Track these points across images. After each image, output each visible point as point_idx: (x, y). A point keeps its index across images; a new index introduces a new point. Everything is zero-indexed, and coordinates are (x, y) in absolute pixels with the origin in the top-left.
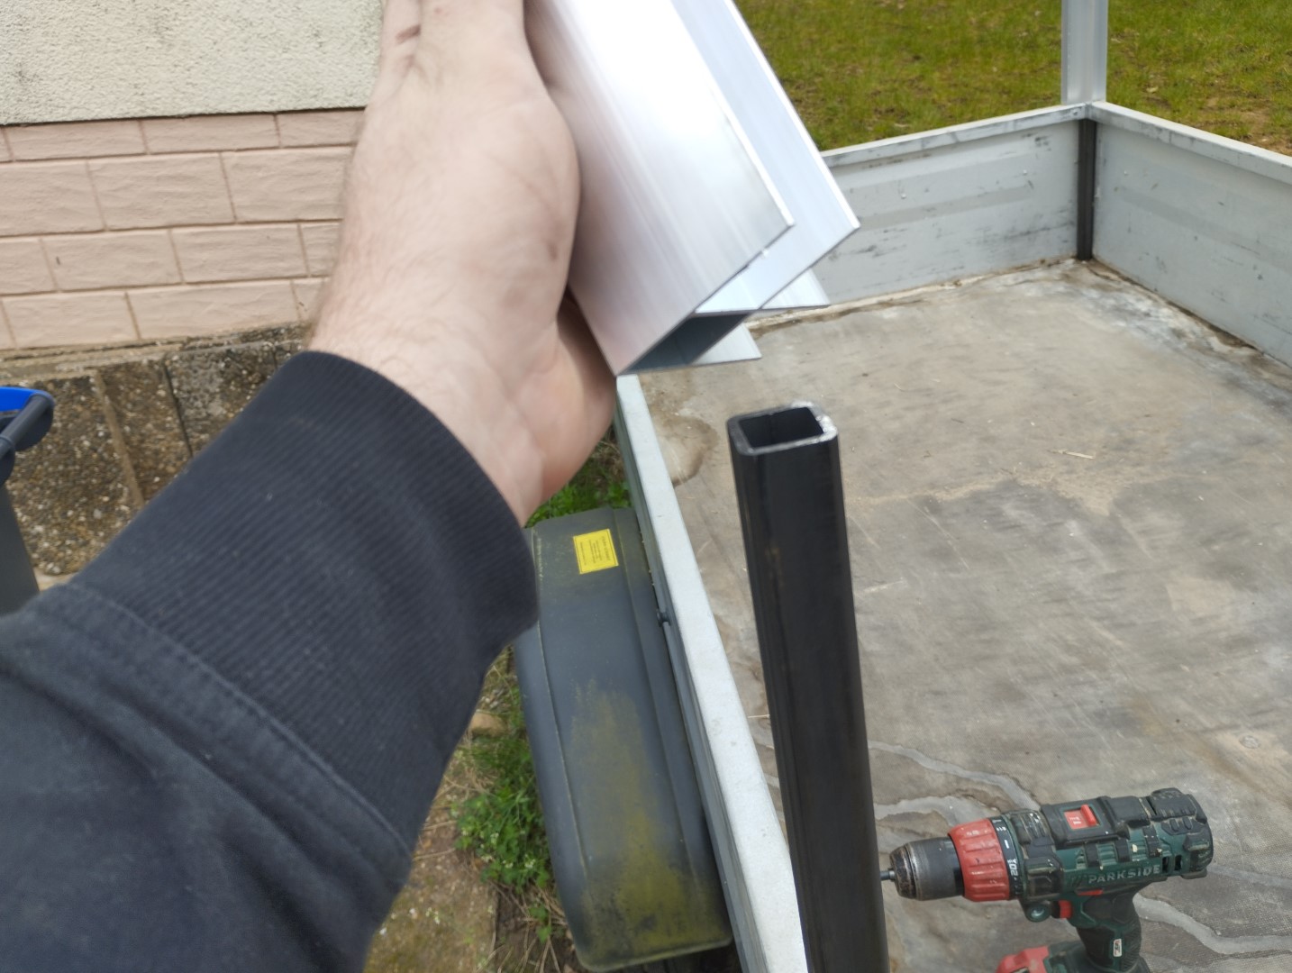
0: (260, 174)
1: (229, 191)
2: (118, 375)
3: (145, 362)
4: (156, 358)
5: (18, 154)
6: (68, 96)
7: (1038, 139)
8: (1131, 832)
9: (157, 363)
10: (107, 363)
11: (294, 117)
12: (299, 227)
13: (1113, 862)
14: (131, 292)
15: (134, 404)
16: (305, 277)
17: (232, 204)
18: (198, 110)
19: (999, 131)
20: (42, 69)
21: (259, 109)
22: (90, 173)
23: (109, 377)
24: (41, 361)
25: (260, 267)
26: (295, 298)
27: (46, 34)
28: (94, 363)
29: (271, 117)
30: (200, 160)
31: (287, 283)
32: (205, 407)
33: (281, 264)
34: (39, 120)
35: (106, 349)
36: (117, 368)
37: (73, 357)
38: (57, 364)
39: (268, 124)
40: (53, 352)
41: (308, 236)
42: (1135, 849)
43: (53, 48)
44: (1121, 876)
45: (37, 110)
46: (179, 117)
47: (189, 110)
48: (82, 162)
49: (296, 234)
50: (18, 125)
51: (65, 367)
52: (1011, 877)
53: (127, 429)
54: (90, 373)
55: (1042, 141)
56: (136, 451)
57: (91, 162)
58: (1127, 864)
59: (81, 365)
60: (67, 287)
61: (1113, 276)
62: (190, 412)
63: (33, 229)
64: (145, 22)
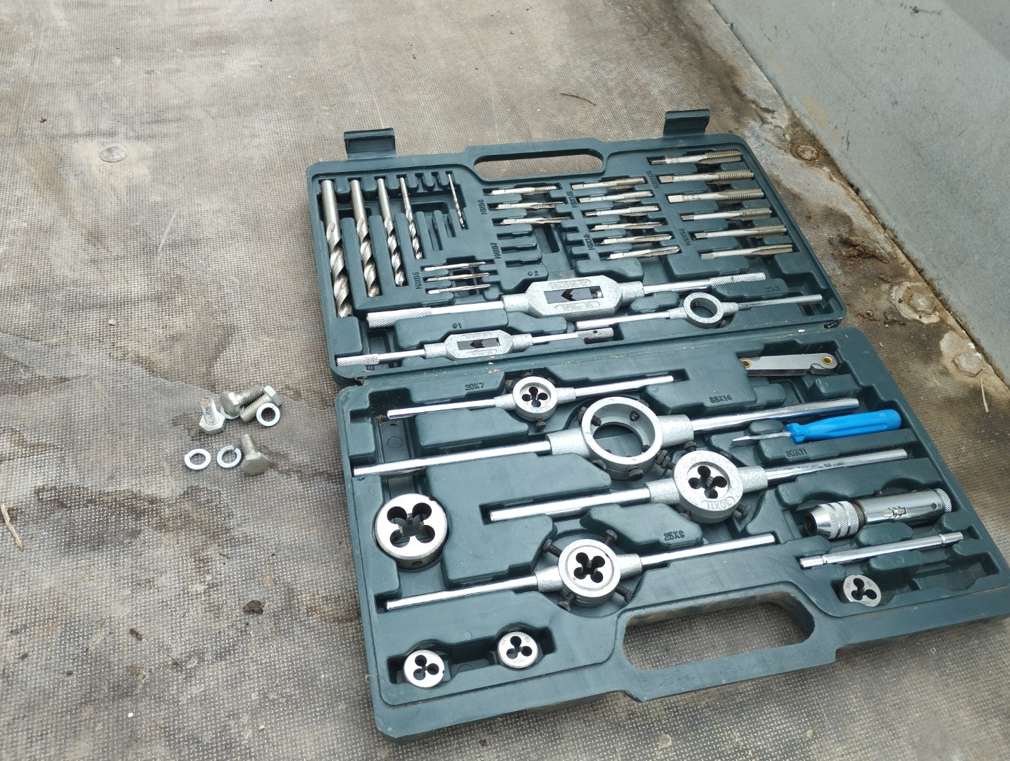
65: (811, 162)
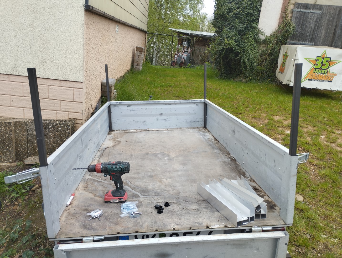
0: (55, 91)
1: (48, 93)
2: (17, 123)
3: (23, 121)
4: (25, 121)
5: (10, 80)
6: (22, 71)
7: (196, 105)
8: (118, 164)
9: (25, 122)
10: (16, 121)
11: (64, 81)
12: (60, 101)
13: (115, 168)
14: (25, 109)
15: (19, 130)
16: (59, 111)
17: (48, 95)
18: (46, 77)
19: (188, 102)
20: (19, 66)
21: (57, 79)
22: (23, 85)
23: (15, 123)
24: (3, 119)
25: (51, 108)
26: (57, 115)
27: (21, 60)
28: (13, 120)
29: (59, 81)
30: (44, 86)
31: (56, 111)
32: (32, 132)
33: (55, 108)
34: (16, 74)
35: (16, 119)
36: (17, 122)
37: (10, 119)
38: (6, 120)
39: (59, 82)
40: (6, 118)
41: (61, 103)
42: (118, 166)
43: (22, 63)
44: (115, 170)
45: (16, 73)
46: (42, 78)
47: (44, 77)
48: (22, 83)
49: (59, 102)
50: (12, 75)
51: (7, 120)
52: (101, 168)
53: (16, 134)
54: (12, 122)
55: (197, 105)
56: (17, 139)
57: (24, 83)
58: (116, 168)
59: (11, 120)
60: (13, 106)
61: (207, 131)
62: (29, 133)
63: (9, 94)
64: (40, 61)
65: (253, 182)
